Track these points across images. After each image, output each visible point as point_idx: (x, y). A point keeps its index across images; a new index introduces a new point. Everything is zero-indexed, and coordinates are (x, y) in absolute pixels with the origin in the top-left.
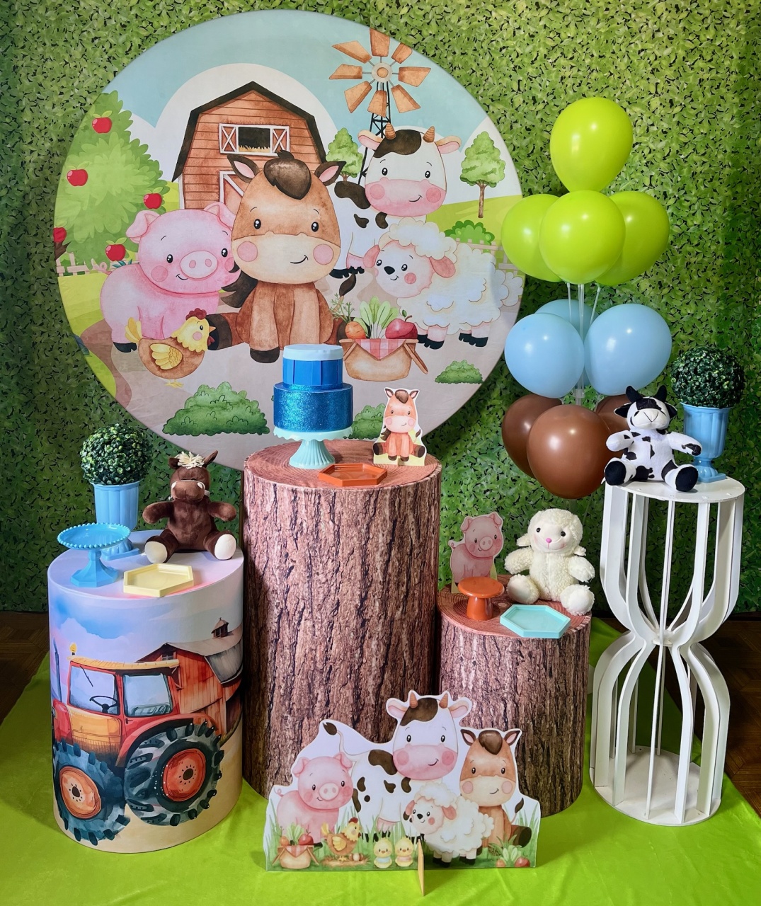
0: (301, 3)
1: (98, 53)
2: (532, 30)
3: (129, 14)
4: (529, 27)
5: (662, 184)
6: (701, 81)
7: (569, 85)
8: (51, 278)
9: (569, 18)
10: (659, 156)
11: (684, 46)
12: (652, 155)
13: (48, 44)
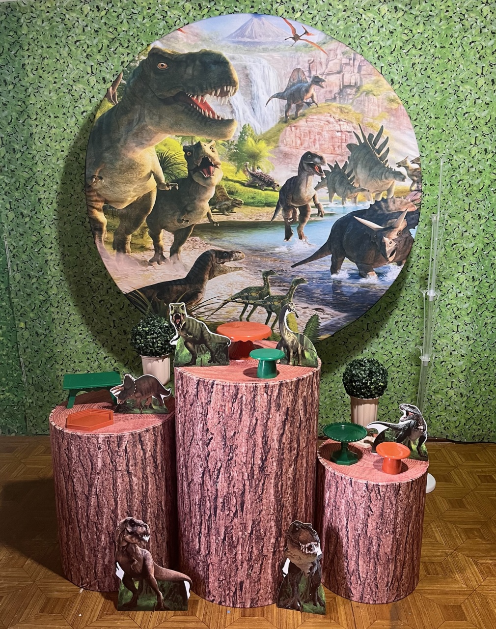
1: (79, 52)
2: (392, 28)
3: (100, 22)
4: (389, 25)
5: (484, 143)
7: (418, 69)
9: (419, 19)
10: (483, 122)
12: (477, 121)
13: (45, 47)
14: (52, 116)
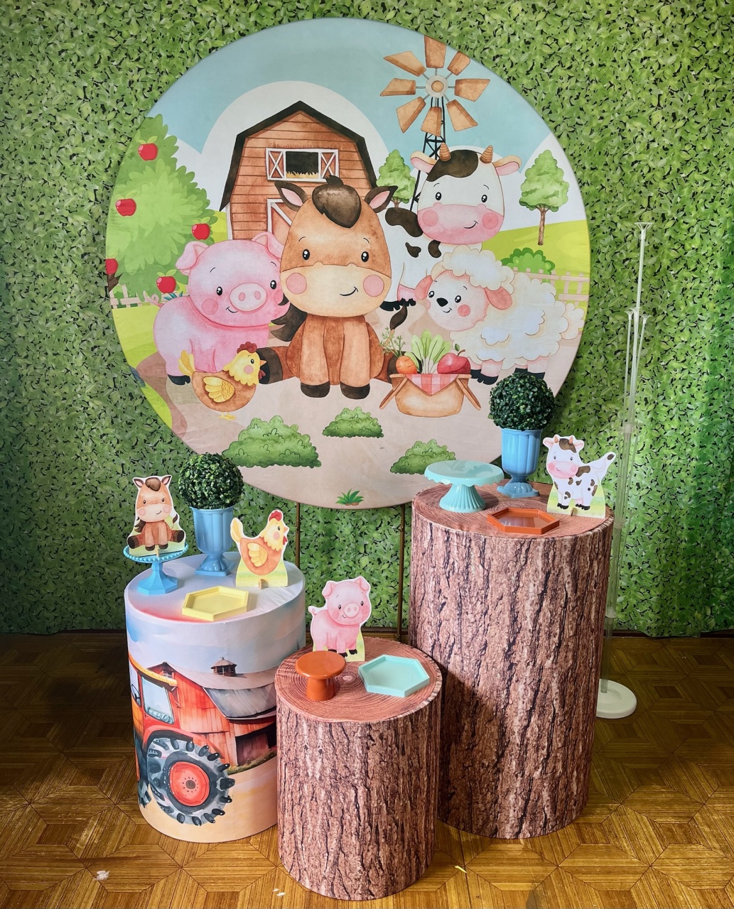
0: (279, 7)
1: (65, 67)
2: (528, 36)
3: (97, 23)
4: (524, 32)
5: (660, 205)
6: (706, 92)
7: (566, 98)
8: (32, 309)
9: (568, 23)
10: (659, 175)
11: (689, 53)
12: (651, 174)
13: (14, 59)
14: (26, 162)
